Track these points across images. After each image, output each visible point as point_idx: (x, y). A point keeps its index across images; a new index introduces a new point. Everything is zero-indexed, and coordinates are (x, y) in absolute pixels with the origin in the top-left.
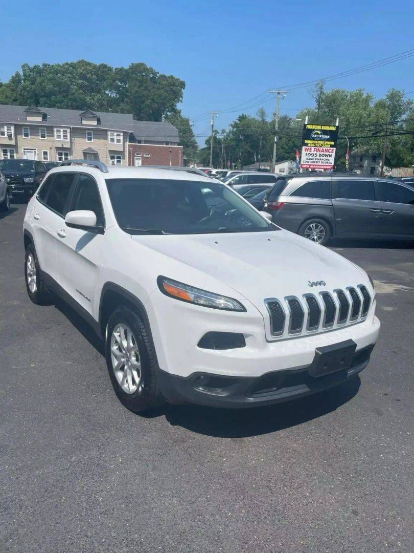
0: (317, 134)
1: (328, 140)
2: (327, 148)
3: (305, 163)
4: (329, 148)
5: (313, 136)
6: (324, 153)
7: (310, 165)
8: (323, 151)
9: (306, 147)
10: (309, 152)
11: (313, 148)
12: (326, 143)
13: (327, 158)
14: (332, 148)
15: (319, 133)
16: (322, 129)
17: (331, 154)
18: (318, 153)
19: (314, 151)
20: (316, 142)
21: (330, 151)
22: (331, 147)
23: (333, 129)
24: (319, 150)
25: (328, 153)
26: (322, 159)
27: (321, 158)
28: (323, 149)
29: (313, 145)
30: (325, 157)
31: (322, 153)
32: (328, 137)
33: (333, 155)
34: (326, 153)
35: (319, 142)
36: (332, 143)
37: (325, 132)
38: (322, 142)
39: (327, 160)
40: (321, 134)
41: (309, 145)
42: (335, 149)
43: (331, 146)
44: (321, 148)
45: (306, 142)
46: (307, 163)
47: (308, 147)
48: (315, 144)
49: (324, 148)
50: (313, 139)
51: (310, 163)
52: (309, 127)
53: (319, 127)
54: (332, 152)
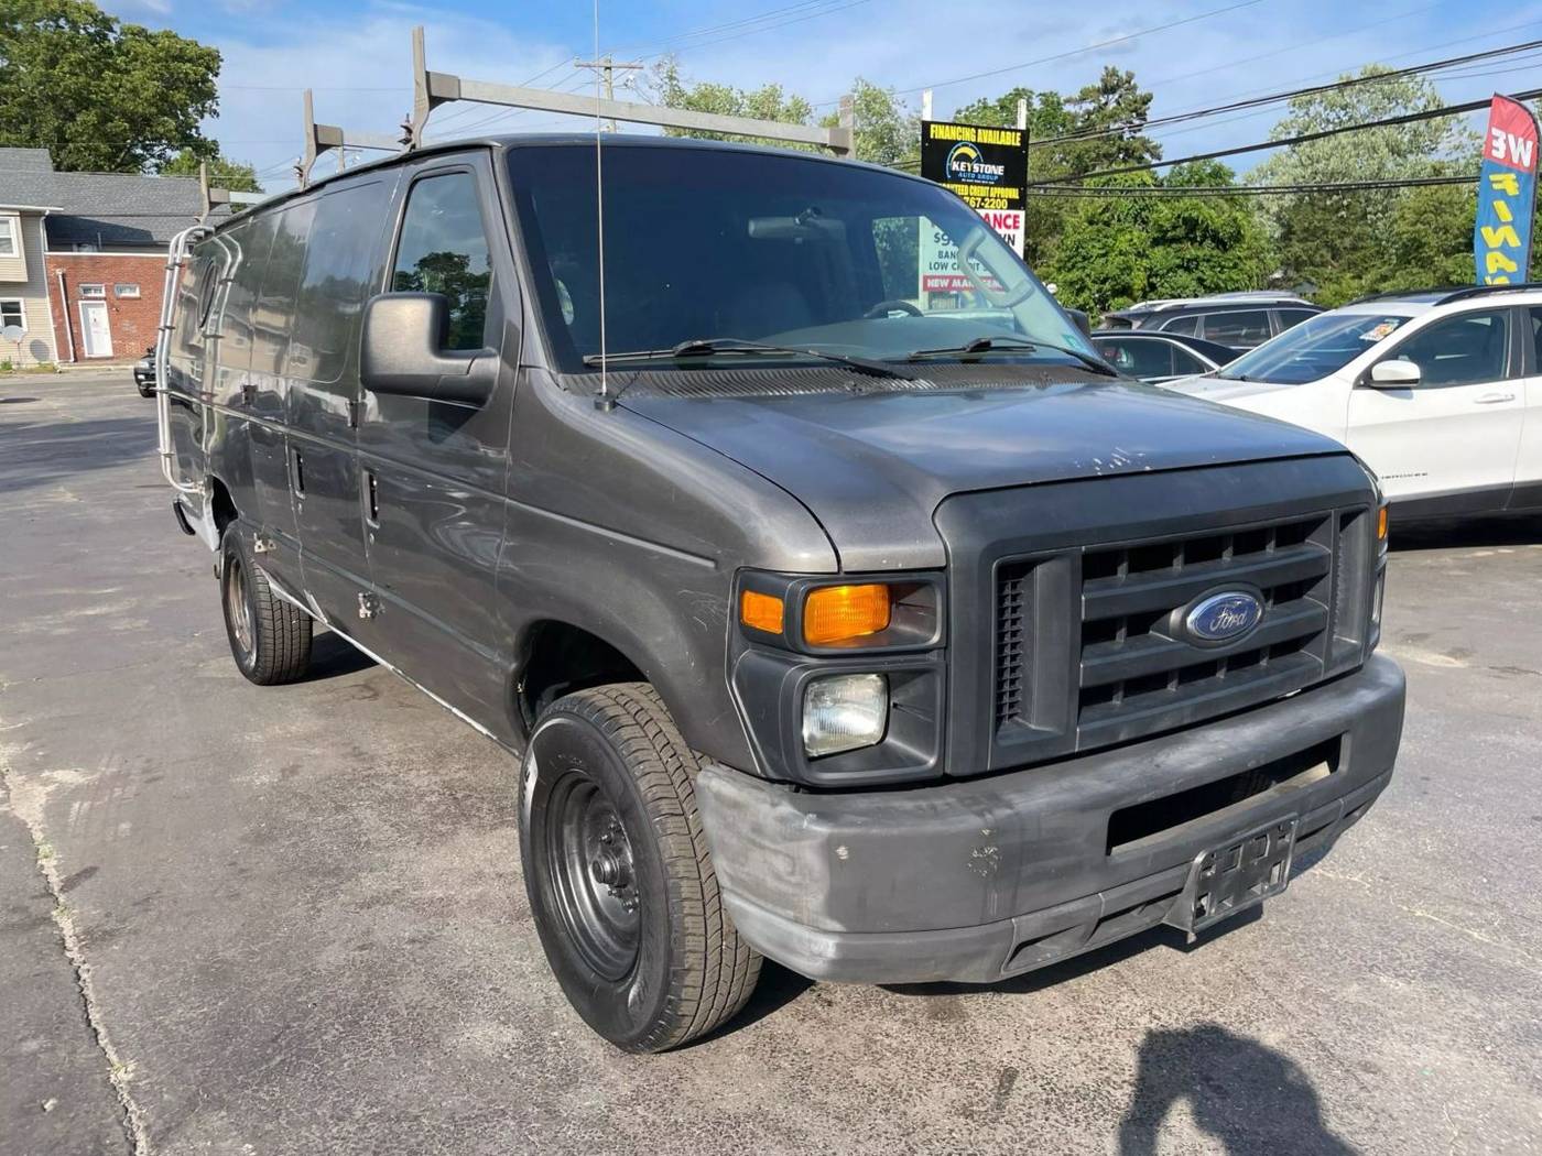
0: (964, 158)
1: (1002, 182)
2: (998, 213)
3: (933, 272)
4: (1005, 213)
5: (955, 166)
7: (951, 278)
12: (996, 191)
14: (1013, 213)
15: (973, 155)
16: (980, 140)
17: (1011, 232)
20: (963, 189)
21: (1010, 222)
22: (1009, 208)
23: (1010, 140)
25: (1004, 231)
32: (999, 170)
33: (1020, 234)
34: (996, 231)
35: (975, 190)
36: (1013, 193)
37: (989, 153)
38: (983, 191)
40: (979, 161)
42: (1022, 214)
43: (1012, 204)
46: (940, 272)
49: (991, 214)
50: (956, 178)
51: (949, 272)
52: (939, 133)
53: (969, 135)
54: (1016, 227)
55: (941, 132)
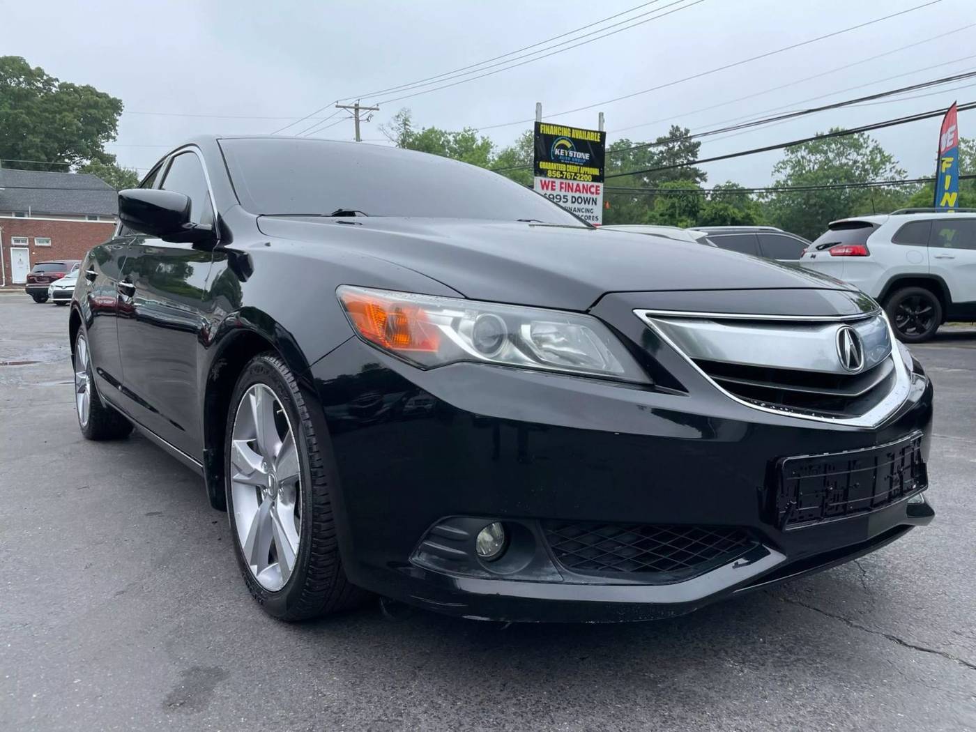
0: (563, 147)
2: (585, 183)
4: (590, 184)
5: (557, 152)
6: (582, 195)
8: (578, 190)
9: (543, 179)
10: (549, 192)
11: (558, 182)
12: (584, 169)
13: (587, 206)
14: (595, 184)
15: (569, 145)
16: (573, 137)
17: (594, 196)
18: (570, 194)
19: (561, 188)
20: (562, 167)
21: (593, 190)
22: (592, 181)
23: (594, 137)
24: (569, 188)
25: (589, 195)
26: (579, 210)
27: (576, 205)
28: (578, 185)
29: (559, 175)
30: (583, 205)
31: (577, 195)
32: (586, 156)
33: (600, 198)
34: (585, 195)
35: (571, 168)
36: (596, 172)
37: (579, 145)
38: (575, 169)
39: (588, 211)
40: (572, 149)
41: (549, 173)
42: (601, 185)
43: (595, 179)
44: (575, 183)
45: (543, 165)
47: (547, 180)
48: (561, 173)
49: (581, 184)
50: (557, 160)
52: (546, 130)
53: (566, 132)
54: (597, 193)
55: (548, 130)
